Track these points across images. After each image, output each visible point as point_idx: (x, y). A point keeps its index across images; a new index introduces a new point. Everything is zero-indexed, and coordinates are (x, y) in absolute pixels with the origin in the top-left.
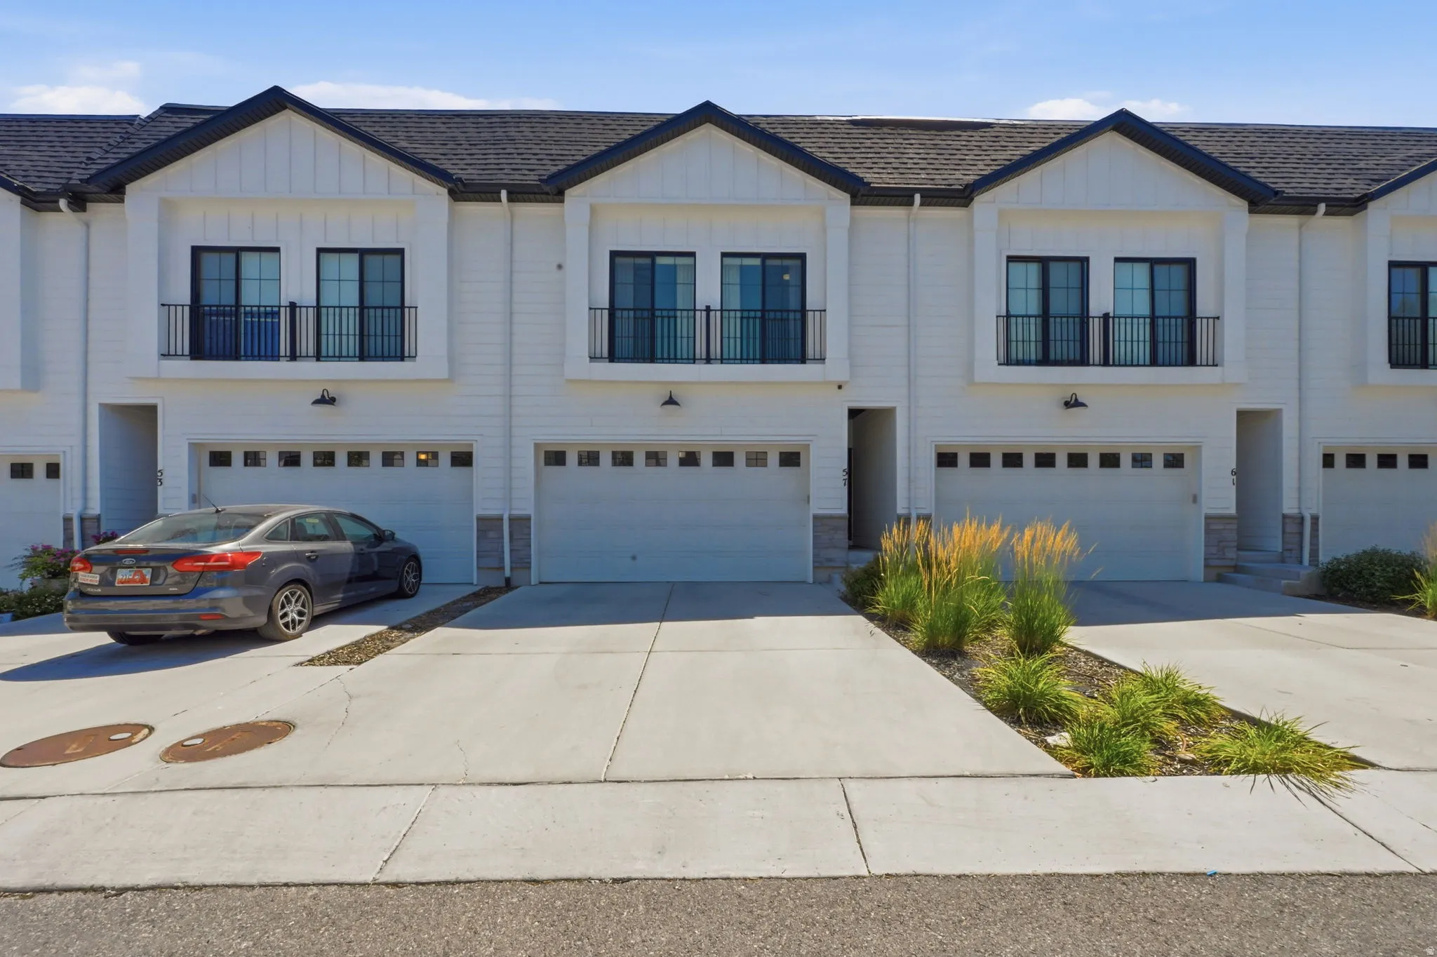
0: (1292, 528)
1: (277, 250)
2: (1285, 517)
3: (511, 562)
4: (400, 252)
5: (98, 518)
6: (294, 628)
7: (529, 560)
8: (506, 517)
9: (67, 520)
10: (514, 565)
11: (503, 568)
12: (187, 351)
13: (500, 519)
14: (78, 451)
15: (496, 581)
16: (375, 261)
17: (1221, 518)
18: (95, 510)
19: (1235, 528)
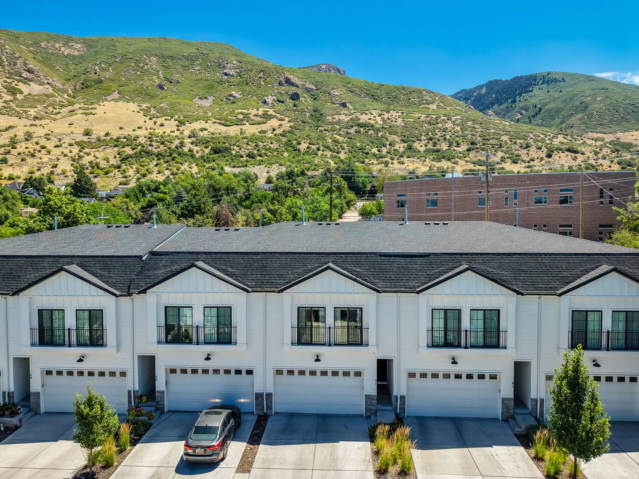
0: (534, 403)
1: (191, 307)
2: (531, 399)
4: (230, 308)
5: (138, 390)
7: (272, 406)
8: (265, 394)
9: (129, 392)
13: (263, 394)
14: (131, 370)
16: (222, 311)
17: (508, 399)
18: (137, 388)
19: (513, 402)
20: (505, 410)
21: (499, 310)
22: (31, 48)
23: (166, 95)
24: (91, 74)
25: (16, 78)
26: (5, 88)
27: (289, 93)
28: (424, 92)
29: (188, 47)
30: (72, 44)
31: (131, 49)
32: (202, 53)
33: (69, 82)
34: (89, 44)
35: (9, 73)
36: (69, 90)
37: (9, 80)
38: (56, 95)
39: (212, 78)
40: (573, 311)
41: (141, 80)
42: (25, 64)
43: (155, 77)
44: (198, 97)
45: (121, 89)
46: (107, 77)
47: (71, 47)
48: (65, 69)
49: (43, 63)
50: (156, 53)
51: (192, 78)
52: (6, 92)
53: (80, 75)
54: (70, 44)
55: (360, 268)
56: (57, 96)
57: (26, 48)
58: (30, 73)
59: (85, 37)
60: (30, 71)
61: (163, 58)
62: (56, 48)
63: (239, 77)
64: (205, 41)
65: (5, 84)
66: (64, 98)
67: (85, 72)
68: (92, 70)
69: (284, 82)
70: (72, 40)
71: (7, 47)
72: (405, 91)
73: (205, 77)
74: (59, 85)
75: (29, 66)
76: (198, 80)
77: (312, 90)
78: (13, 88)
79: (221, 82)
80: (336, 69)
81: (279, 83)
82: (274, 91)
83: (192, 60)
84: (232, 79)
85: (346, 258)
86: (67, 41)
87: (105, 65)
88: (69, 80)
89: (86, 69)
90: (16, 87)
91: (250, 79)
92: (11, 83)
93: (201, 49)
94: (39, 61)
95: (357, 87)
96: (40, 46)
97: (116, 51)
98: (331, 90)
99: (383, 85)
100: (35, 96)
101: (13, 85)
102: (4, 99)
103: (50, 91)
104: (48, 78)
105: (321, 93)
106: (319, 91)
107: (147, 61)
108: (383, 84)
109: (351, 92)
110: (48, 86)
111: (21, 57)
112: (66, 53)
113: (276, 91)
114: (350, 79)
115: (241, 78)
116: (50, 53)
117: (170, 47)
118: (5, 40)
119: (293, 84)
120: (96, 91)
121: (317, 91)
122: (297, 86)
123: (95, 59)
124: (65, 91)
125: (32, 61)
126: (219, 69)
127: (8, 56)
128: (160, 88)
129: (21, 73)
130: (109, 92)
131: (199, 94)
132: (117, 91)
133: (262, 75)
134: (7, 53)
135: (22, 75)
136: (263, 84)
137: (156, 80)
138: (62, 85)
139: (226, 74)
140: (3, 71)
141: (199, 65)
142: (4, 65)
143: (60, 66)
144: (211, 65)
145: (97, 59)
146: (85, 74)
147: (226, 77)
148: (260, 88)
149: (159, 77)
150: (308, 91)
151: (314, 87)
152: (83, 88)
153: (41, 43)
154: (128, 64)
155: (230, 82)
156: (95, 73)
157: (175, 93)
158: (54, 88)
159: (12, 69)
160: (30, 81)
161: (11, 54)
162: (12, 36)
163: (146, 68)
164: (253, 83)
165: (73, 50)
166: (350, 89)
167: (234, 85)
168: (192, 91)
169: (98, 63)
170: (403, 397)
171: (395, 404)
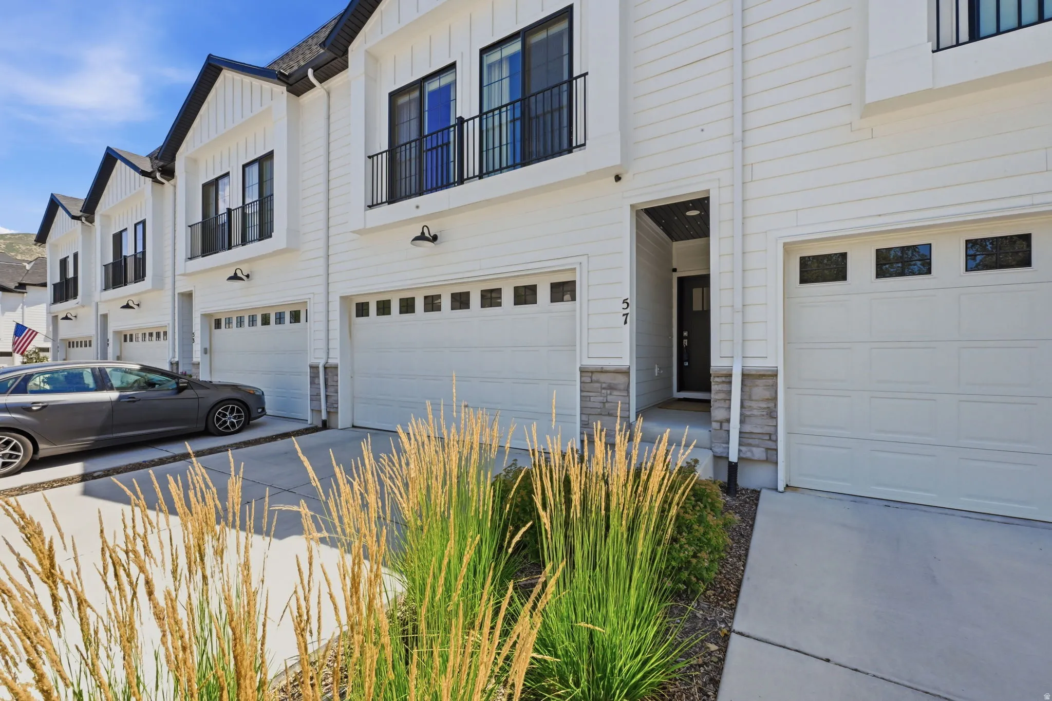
170: (761, 376)
171: (717, 413)
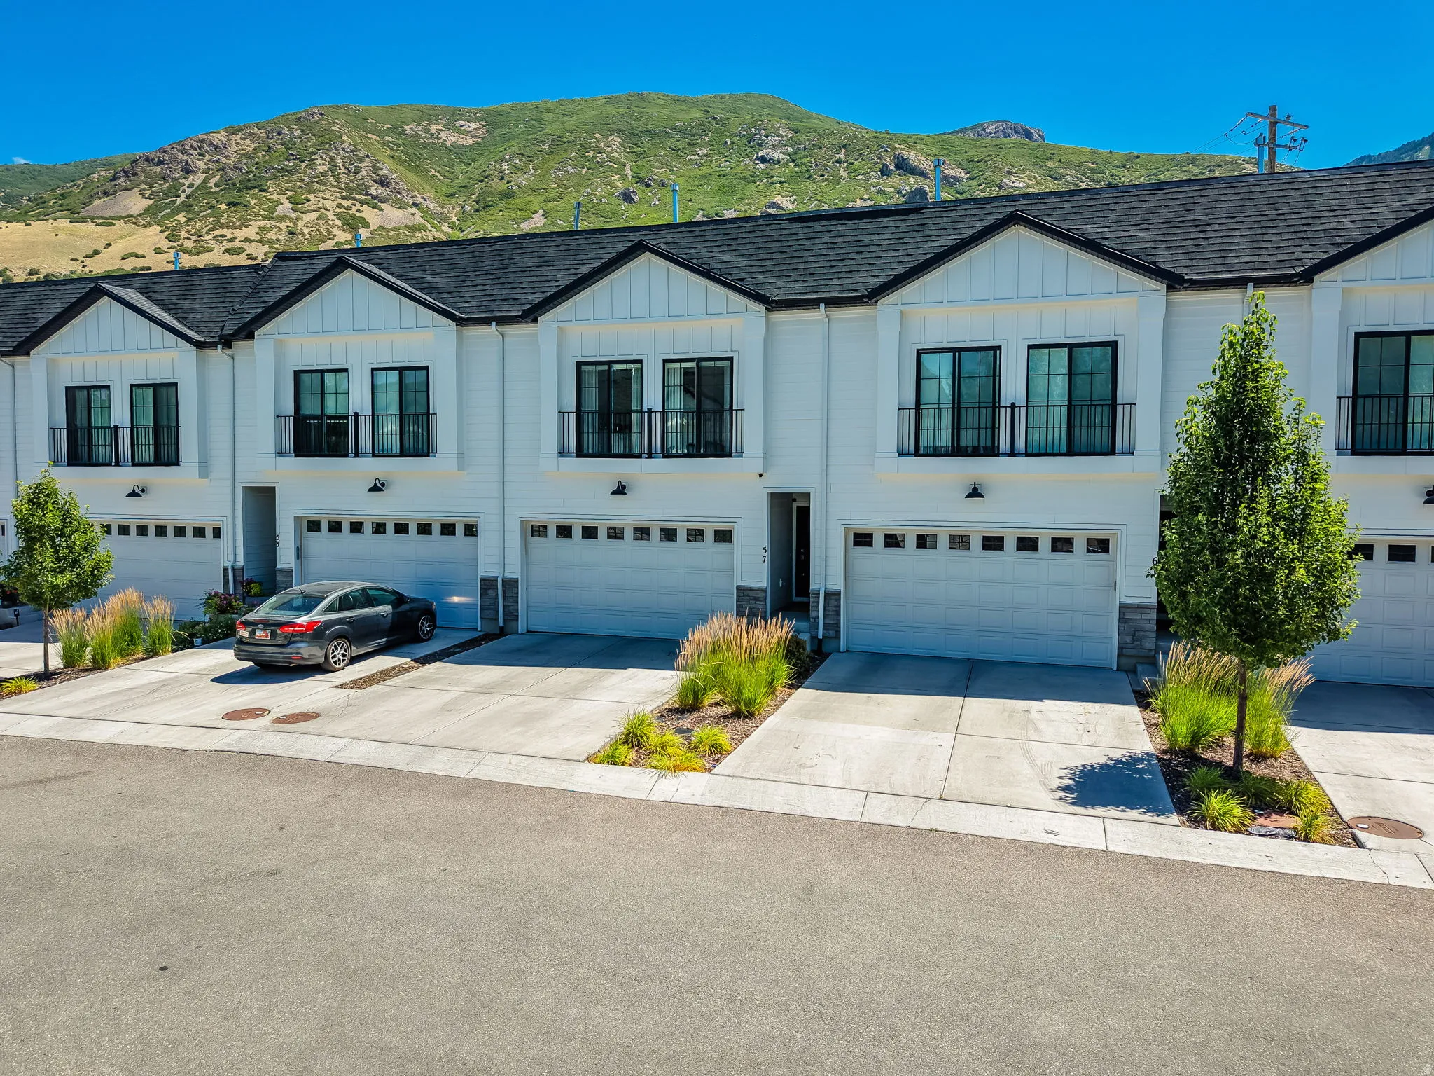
1: (346, 370)
3: (504, 614)
4: (427, 368)
5: (243, 568)
6: (339, 664)
7: (516, 614)
8: (500, 580)
9: (226, 570)
10: (506, 617)
11: (497, 619)
12: (292, 451)
13: (496, 580)
14: (230, 520)
15: (491, 629)
16: (410, 377)
17: (1139, 607)
18: (241, 563)
19: (1155, 617)
20: (1128, 639)
21: (1114, 345)
22: (387, 138)
23: (635, 213)
24: (493, 180)
25: (359, 197)
26: (338, 219)
27: (904, 192)
28: (1246, 166)
29: (686, 108)
30: (461, 122)
31: (572, 123)
32: (715, 118)
33: (453, 200)
34: (491, 120)
35: (348, 189)
36: (452, 215)
37: (346, 203)
38: (429, 226)
39: (734, 171)
40: (1358, 336)
41: (588, 185)
42: (375, 169)
43: (616, 177)
44: (701, 212)
45: (548, 206)
46: (524, 184)
47: (459, 130)
48: (447, 174)
49: (407, 164)
50: (619, 127)
51: (692, 174)
52: (340, 225)
53: (474, 185)
54: (458, 124)
55: (734, 253)
56: (430, 228)
57: (377, 138)
58: (383, 186)
59: (485, 108)
60: (383, 182)
61: (632, 136)
62: (432, 135)
63: (792, 165)
64: (724, 94)
65: (339, 210)
66: (441, 231)
67: (482, 178)
68: (496, 173)
69: (892, 167)
70: (462, 115)
71: (345, 138)
72: (1197, 166)
73: (718, 169)
74: (433, 206)
75: (381, 173)
76: (704, 177)
77: (957, 180)
78: (352, 216)
79: (752, 178)
80: (1021, 131)
81: (881, 171)
82: (868, 189)
83: (693, 136)
84: (776, 170)
85: (702, 233)
86: (452, 118)
87: (520, 160)
88: (453, 195)
89: (484, 171)
90: (358, 214)
91: (816, 165)
92: (349, 208)
93: (714, 111)
94: (401, 162)
95: (1069, 165)
96: (403, 133)
97: (543, 129)
98: (1005, 177)
99: (1138, 157)
100: (391, 230)
101: (353, 211)
102: (336, 239)
103: (418, 219)
104: (416, 193)
105: (980, 185)
106: (974, 183)
107: (602, 145)
108: (1138, 153)
109: (1055, 179)
110: (414, 210)
111: (368, 156)
112: (450, 142)
113: (873, 189)
114: (1054, 148)
115: (796, 165)
116: (421, 144)
117: (650, 111)
118: (341, 126)
119: (913, 171)
120: (501, 213)
121: (971, 183)
122: (923, 174)
123: (502, 149)
124: (443, 218)
125: (389, 162)
126: (749, 150)
127: (347, 155)
128: (625, 200)
129: (368, 187)
130: (526, 214)
131: (707, 206)
132: (541, 212)
133: (842, 156)
134: (344, 150)
135: (370, 192)
136: (844, 174)
137: (619, 184)
138: (439, 206)
139: (763, 160)
140: (336, 186)
141: (707, 144)
142: (339, 174)
143: (438, 168)
144: (732, 143)
145: (505, 149)
146: (482, 181)
147: (763, 166)
148: (838, 184)
149: (623, 177)
150: (948, 182)
151: (963, 174)
152: (477, 211)
153: (405, 127)
154: (564, 155)
155: (772, 177)
156: (502, 178)
157: (656, 208)
158: (427, 214)
159: (352, 181)
160: (382, 202)
161: (352, 151)
162: (355, 116)
163: (598, 159)
164: (823, 175)
165: (462, 136)
166: (1051, 173)
167: (780, 182)
168: (690, 200)
169: (507, 157)
170: (834, 595)
171: (813, 614)
